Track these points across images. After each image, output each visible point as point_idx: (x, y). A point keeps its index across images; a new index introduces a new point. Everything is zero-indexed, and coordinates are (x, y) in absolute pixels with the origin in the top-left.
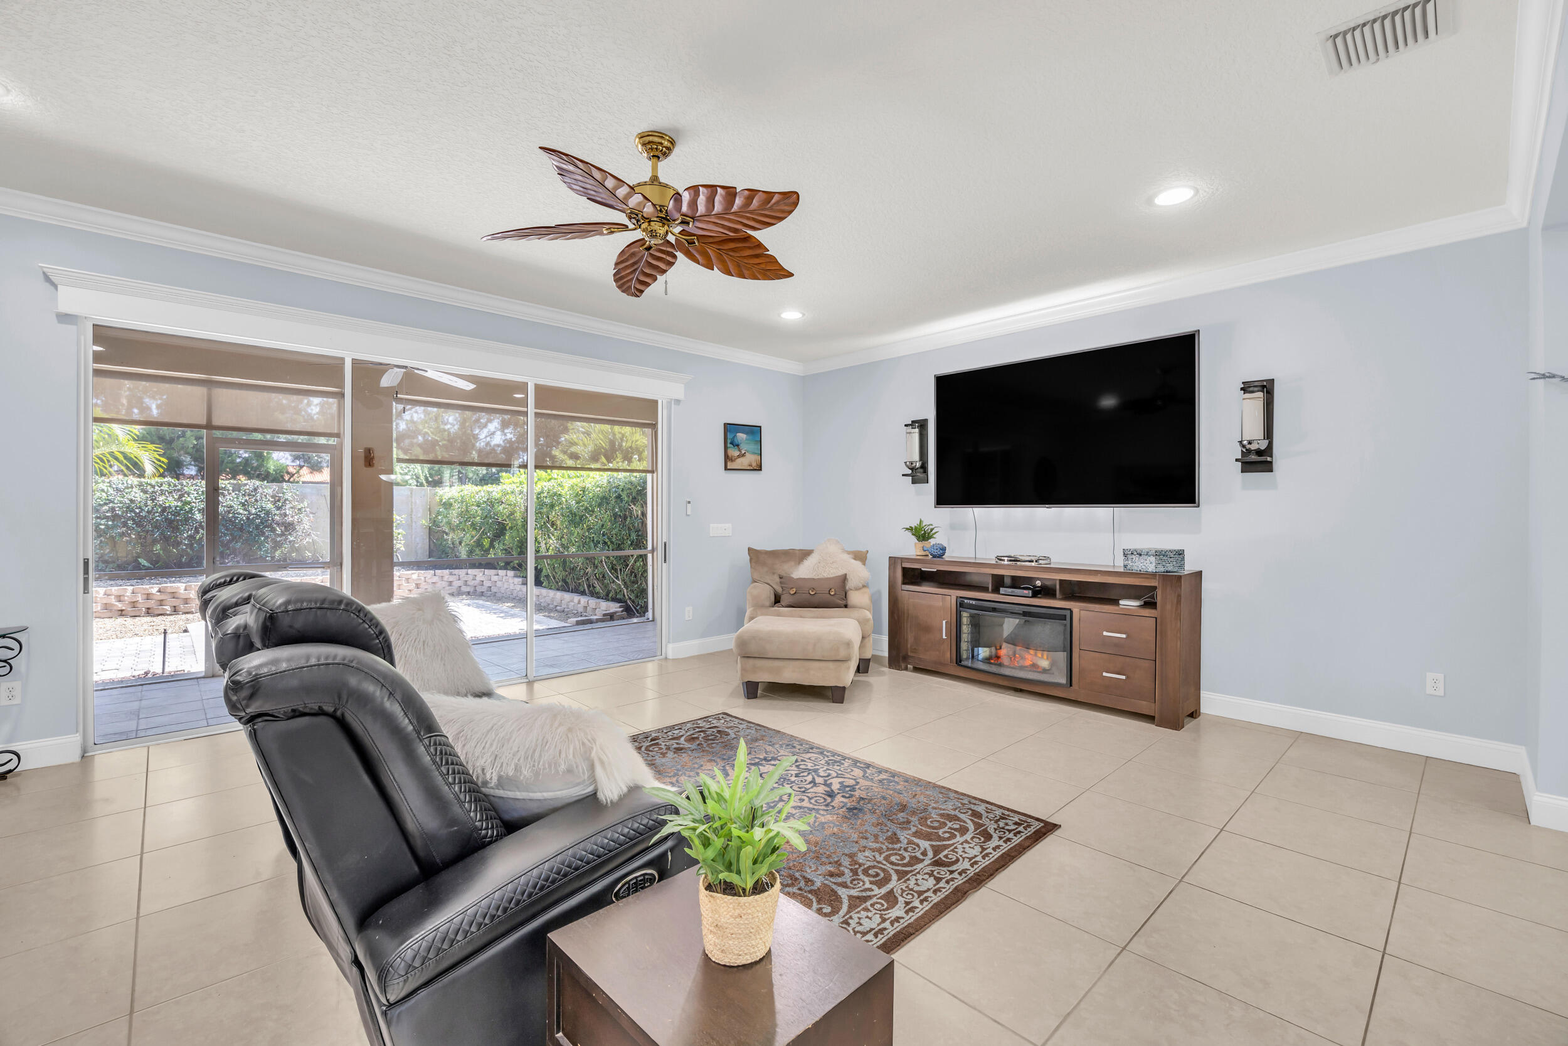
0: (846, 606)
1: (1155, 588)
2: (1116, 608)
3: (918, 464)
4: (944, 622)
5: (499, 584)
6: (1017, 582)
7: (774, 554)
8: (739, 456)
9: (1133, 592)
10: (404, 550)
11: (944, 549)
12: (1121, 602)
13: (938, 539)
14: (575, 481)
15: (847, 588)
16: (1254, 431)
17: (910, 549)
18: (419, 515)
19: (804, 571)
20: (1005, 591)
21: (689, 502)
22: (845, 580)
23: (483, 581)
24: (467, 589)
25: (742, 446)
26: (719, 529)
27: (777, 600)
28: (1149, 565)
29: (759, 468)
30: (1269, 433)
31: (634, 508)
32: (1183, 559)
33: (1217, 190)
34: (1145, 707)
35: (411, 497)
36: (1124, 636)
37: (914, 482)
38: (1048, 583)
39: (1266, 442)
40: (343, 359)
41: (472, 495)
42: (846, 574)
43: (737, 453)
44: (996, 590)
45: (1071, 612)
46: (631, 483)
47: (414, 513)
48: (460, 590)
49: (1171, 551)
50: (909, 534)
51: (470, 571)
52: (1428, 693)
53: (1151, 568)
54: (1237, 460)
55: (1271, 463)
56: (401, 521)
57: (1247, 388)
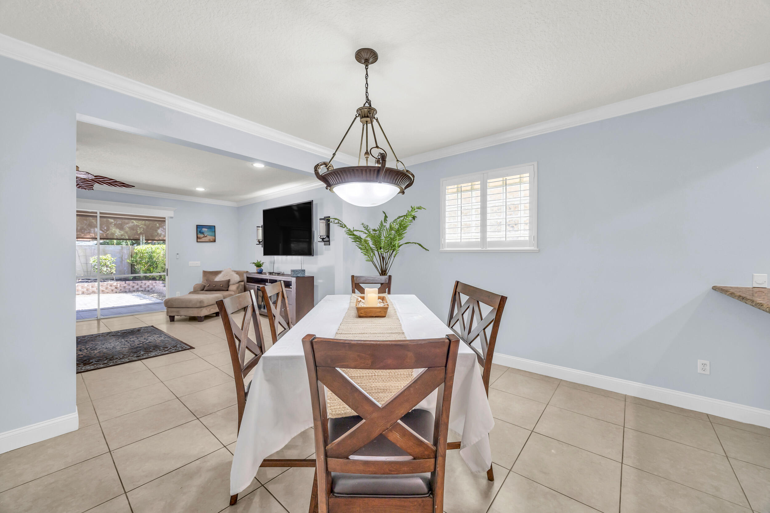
0: (228, 290)
3: (261, 240)
5: (156, 287)
6: (271, 281)
8: (203, 237)
10: (115, 273)
11: (263, 271)
13: (263, 266)
15: (230, 284)
16: (323, 233)
18: (126, 258)
19: (218, 278)
21: (178, 254)
22: (230, 281)
23: (149, 286)
24: (142, 289)
25: (205, 233)
26: (194, 264)
29: (215, 241)
30: (328, 233)
32: (304, 273)
35: (122, 250)
39: (325, 236)
42: (231, 279)
43: (202, 236)
47: (123, 257)
48: (138, 290)
49: (300, 270)
50: (253, 265)
51: (143, 281)
55: (330, 242)
56: (113, 261)
57: (321, 219)
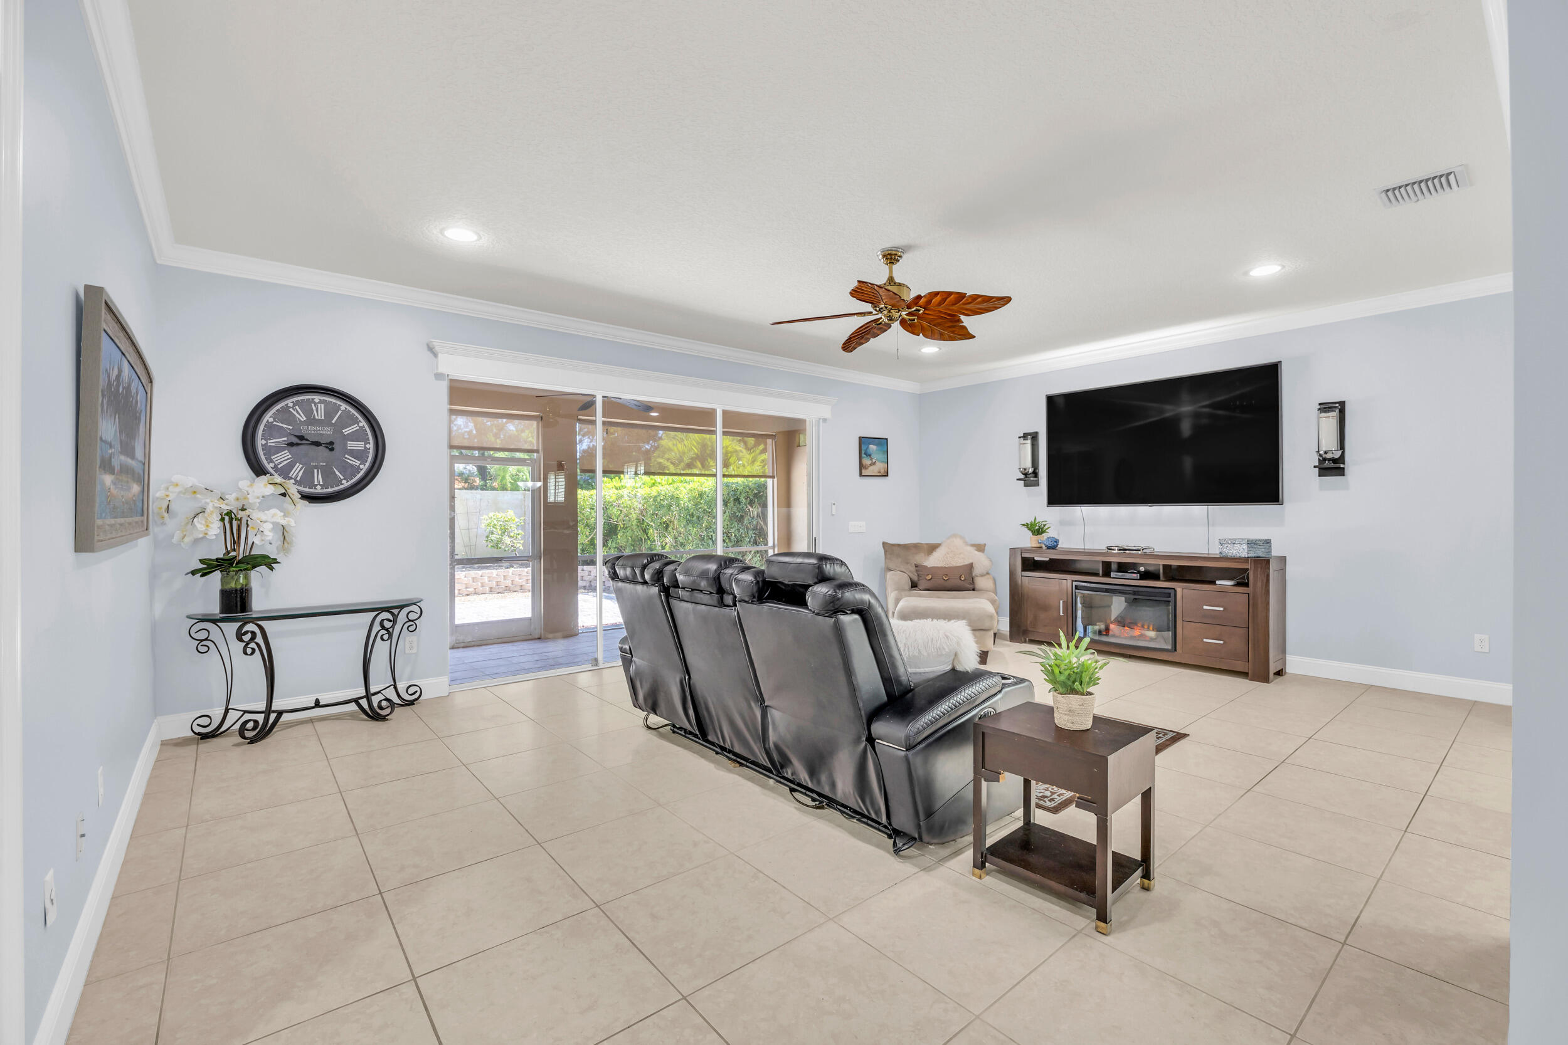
0: (974, 590)
1: (1248, 569)
2: (1214, 586)
3: (1030, 470)
4: (1061, 602)
6: (1123, 567)
7: (906, 547)
8: (870, 465)
9: (1226, 573)
11: (1057, 541)
12: (1218, 582)
13: (1051, 533)
14: (692, 486)
15: (974, 575)
16: (1329, 444)
17: (1027, 541)
19: (934, 561)
20: (1116, 575)
21: (834, 504)
22: (971, 569)
25: (873, 456)
26: (857, 526)
27: (914, 585)
28: (1242, 551)
29: (886, 475)
30: (1342, 445)
31: (751, 509)
32: (1270, 547)
33: (1300, 265)
34: (1240, 666)
35: (524, 501)
36: (1222, 609)
37: (1025, 485)
38: (1151, 569)
39: (1340, 452)
40: (594, 396)
41: (586, 498)
42: (972, 563)
43: (869, 462)
44: (1107, 574)
45: (1175, 591)
46: (748, 486)
49: (1260, 540)
50: (1025, 529)
52: (1476, 650)
53: (1244, 554)
54: (1315, 467)
55: (1344, 468)
56: (520, 523)
57: (1325, 407)
